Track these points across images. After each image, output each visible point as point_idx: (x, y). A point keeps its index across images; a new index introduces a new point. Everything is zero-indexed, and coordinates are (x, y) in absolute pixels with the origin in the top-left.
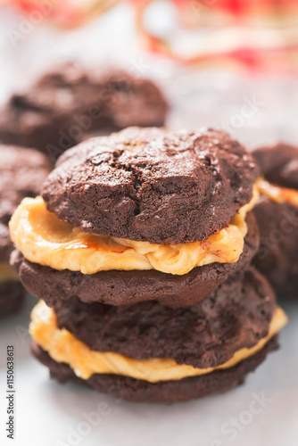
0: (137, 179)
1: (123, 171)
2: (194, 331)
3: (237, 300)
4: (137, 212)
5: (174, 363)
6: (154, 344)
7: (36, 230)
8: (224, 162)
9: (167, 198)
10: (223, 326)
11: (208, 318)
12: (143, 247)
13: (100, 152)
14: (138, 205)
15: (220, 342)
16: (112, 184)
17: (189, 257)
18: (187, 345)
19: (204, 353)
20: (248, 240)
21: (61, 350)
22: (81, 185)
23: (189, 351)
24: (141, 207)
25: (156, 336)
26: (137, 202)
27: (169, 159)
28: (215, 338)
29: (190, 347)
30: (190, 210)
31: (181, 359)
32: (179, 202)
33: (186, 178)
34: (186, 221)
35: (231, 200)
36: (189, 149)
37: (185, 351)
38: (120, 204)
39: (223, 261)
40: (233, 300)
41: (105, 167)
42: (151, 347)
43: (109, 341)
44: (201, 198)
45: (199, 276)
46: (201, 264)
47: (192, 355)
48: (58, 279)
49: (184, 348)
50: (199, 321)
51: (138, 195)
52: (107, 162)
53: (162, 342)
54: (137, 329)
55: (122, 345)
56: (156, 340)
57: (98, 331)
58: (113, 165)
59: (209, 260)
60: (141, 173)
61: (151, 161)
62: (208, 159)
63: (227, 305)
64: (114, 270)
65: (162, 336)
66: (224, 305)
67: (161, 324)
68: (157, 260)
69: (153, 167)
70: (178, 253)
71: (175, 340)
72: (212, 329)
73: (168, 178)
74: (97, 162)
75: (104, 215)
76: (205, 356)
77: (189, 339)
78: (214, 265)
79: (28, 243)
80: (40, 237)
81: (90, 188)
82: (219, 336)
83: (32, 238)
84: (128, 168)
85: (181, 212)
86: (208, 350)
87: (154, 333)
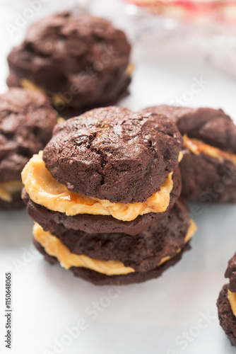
0: (103, 160)
1: (94, 153)
2: (136, 247)
3: (164, 225)
4: (103, 183)
5: (122, 265)
6: (110, 252)
7: (38, 182)
8: (160, 142)
9: (122, 174)
10: (155, 243)
11: (145, 238)
12: (106, 203)
13: (80, 134)
14: (103, 178)
15: (152, 255)
16: (87, 163)
17: (134, 211)
18: (131, 255)
19: (141, 262)
20: (173, 192)
21: (52, 249)
22: (67, 159)
23: (132, 259)
24: (105, 180)
25: (112, 247)
26: (103, 176)
27: (125, 145)
28: (149, 252)
29: (134, 257)
30: (136, 181)
31: (127, 264)
32: (129, 177)
33: (135, 161)
34: (133, 190)
35: (163, 170)
36: (138, 134)
37: (130, 259)
38: (92, 177)
39: (155, 212)
40: (162, 225)
41: (83, 148)
42: (109, 255)
43: (82, 248)
44: (144, 172)
45: (140, 222)
46: (142, 214)
47: (134, 262)
48: (51, 216)
49: (129, 257)
50: (140, 240)
51: (104, 172)
52: (85, 143)
53: (116, 251)
54: (100, 243)
55: (91, 252)
56: (112, 250)
57: (76, 241)
58: (88, 147)
59: (147, 211)
60: (106, 155)
61: (113, 147)
62: (150, 142)
63: (158, 229)
64: (87, 214)
65: (116, 247)
66: (156, 229)
67: (116, 240)
68: (114, 211)
69: (115, 152)
70: (127, 208)
71: (124, 251)
72: (147, 246)
73: (124, 160)
74: (79, 142)
75: (82, 182)
76: (142, 264)
77: (133, 252)
78: (149, 214)
79: (33, 191)
80: (41, 189)
81: (73, 163)
82: (152, 250)
83: (36, 189)
84: (98, 152)
85: (131, 183)
86: (144, 259)
87: (111, 245)
